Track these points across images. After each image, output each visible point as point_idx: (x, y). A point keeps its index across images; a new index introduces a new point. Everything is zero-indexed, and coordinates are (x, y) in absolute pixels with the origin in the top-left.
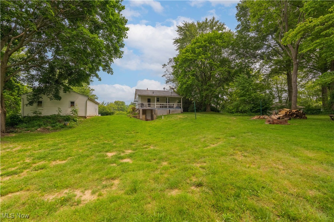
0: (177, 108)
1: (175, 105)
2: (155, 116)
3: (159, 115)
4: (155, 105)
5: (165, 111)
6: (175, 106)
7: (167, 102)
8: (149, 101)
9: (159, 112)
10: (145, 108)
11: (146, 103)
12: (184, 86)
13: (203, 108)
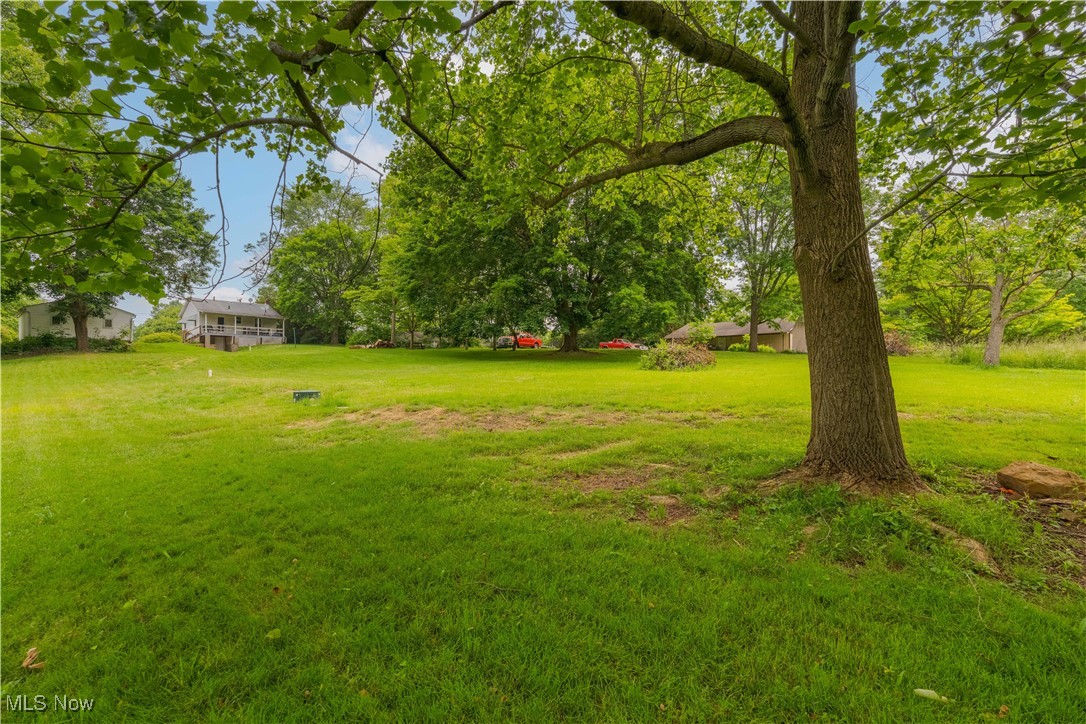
0: (274, 335)
1: (273, 330)
2: (234, 347)
3: (241, 345)
4: (233, 330)
5: (253, 340)
6: (271, 332)
7: (256, 326)
8: (221, 321)
9: (242, 341)
10: (214, 333)
11: (215, 325)
12: (288, 304)
13: (326, 338)
